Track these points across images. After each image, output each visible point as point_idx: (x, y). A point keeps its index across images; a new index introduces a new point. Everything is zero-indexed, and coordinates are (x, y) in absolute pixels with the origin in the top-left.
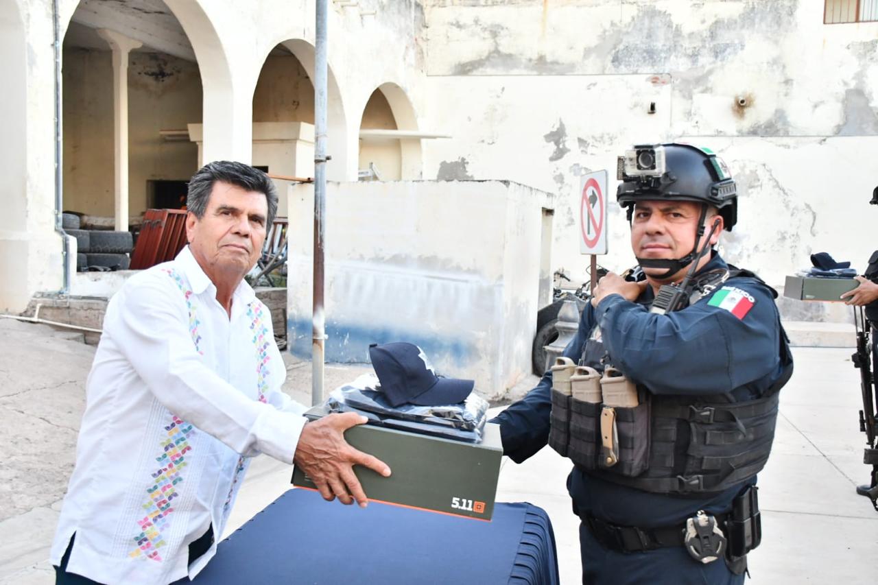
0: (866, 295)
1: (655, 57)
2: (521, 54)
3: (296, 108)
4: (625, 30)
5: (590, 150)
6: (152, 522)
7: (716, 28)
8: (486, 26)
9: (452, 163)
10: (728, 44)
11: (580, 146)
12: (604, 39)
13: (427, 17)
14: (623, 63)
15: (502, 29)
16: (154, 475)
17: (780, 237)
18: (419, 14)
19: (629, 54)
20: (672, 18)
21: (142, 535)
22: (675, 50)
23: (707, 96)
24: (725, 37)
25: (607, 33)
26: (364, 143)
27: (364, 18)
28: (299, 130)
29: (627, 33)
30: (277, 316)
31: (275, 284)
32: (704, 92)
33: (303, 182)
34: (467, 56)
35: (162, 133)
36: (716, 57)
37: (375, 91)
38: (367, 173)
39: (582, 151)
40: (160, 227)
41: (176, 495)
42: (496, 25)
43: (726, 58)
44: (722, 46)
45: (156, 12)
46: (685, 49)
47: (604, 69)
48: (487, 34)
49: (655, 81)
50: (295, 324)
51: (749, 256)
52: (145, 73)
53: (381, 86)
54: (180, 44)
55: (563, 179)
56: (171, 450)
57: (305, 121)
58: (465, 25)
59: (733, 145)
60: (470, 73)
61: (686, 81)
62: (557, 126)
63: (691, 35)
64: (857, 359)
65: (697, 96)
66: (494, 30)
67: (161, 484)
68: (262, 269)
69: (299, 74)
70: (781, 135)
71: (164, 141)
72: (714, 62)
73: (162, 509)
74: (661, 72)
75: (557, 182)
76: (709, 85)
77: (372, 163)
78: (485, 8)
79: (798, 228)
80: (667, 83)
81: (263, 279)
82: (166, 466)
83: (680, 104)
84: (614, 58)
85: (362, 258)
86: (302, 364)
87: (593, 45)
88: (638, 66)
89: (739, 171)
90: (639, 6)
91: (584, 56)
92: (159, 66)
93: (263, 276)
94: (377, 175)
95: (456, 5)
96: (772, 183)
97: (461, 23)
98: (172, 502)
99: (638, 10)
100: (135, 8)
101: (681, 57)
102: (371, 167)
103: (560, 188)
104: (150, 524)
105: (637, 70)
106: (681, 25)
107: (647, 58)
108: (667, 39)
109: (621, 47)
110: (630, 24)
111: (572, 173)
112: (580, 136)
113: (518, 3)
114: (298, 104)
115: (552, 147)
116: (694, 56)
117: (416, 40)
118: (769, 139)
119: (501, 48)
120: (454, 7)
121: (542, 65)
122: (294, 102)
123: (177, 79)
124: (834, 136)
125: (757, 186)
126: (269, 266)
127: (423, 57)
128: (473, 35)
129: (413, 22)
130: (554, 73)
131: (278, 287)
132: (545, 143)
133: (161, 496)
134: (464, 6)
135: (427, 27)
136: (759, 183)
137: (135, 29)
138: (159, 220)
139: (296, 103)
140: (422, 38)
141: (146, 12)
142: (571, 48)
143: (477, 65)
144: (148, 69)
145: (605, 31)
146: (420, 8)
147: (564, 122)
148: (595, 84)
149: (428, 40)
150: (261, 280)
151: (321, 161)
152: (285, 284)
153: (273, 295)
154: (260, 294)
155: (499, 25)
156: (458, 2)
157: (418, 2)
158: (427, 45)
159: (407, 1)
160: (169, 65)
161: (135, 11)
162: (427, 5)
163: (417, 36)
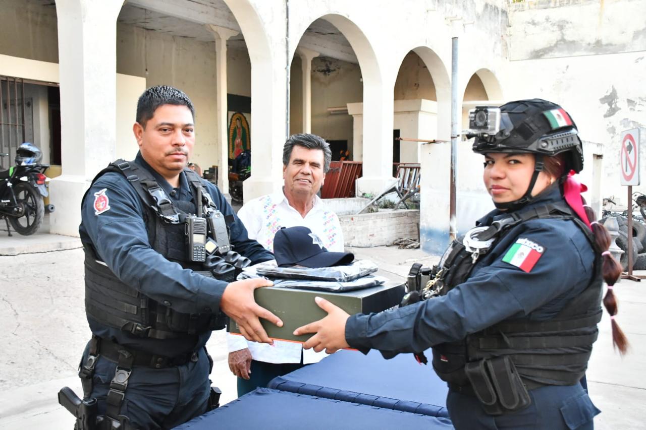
2: (582, 40)
3: (417, 89)
5: (637, 107)
8: (554, 22)
11: (629, 105)
13: (510, 18)
15: (567, 23)
18: (504, 18)
26: (465, 110)
27: (466, 26)
28: (420, 105)
30: (412, 227)
31: (409, 207)
33: (430, 143)
34: (540, 44)
35: (330, 109)
37: (473, 75)
39: (631, 109)
40: (339, 172)
42: (562, 21)
45: (329, 34)
48: (556, 28)
50: (425, 231)
52: (319, 71)
53: (477, 71)
54: (342, 51)
55: (615, 130)
57: (424, 98)
58: (538, 22)
60: (543, 57)
62: (611, 91)
66: (561, 24)
68: (401, 198)
69: (419, 65)
71: (330, 114)
75: (610, 133)
78: (555, 9)
81: (402, 205)
86: (430, 257)
87: (641, 28)
91: (634, 37)
92: (327, 65)
93: (402, 202)
97: (536, 22)
100: (316, 32)
103: (612, 137)
111: (622, 126)
112: (629, 98)
113: (580, 3)
114: (418, 85)
115: (606, 107)
117: (502, 36)
119: (566, 37)
120: (531, 10)
121: (598, 47)
122: (416, 84)
123: (338, 73)
126: (405, 196)
127: (507, 48)
128: (545, 29)
129: (500, 24)
130: (608, 53)
131: (411, 209)
132: (601, 105)
134: (538, 9)
135: (510, 26)
137: (315, 45)
138: (338, 168)
140: (507, 35)
141: (323, 34)
142: (623, 33)
143: (547, 51)
144: (319, 68)
146: (505, 15)
147: (616, 88)
148: (642, 58)
149: (511, 35)
150: (400, 205)
151: (454, 137)
152: (418, 207)
153: (409, 214)
154: (401, 213)
155: (565, 21)
156: (534, 6)
157: (504, 9)
158: (510, 39)
159: (496, 10)
160: (332, 65)
161: (317, 34)
162: (510, 11)
163: (503, 34)
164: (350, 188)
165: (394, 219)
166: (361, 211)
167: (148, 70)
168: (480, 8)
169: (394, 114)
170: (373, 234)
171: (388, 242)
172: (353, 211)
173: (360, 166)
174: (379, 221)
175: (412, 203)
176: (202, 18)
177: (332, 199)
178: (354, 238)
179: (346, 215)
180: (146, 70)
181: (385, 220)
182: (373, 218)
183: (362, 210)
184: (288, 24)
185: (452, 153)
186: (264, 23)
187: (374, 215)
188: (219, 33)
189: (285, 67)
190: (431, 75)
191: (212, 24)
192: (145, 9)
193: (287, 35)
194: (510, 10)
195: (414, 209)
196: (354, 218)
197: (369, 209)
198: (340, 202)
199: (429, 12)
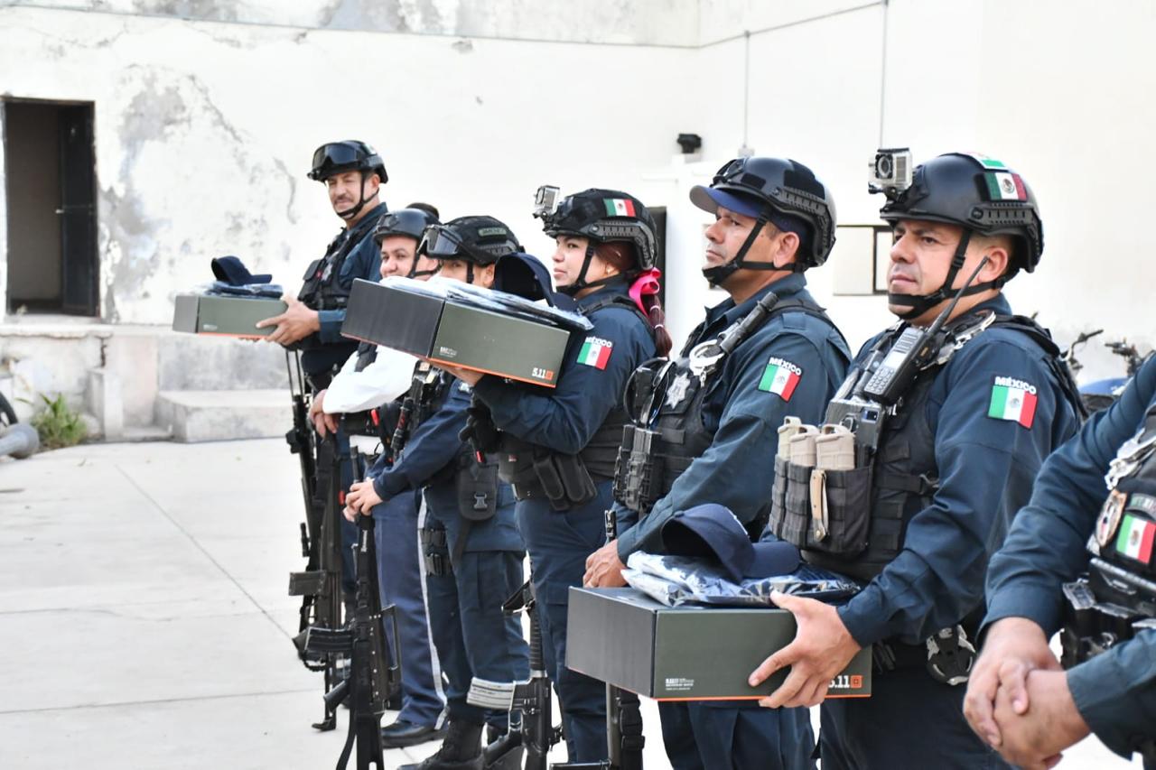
0: (295, 327)
17: (229, 224)
51: (171, 262)
59: (128, 32)
64: (294, 440)
70: (223, 18)
79: (264, 206)
89: (145, 88)
96: (210, 116)
118: (200, 25)
124: (319, 29)
125: (182, 121)
136: (185, 115)
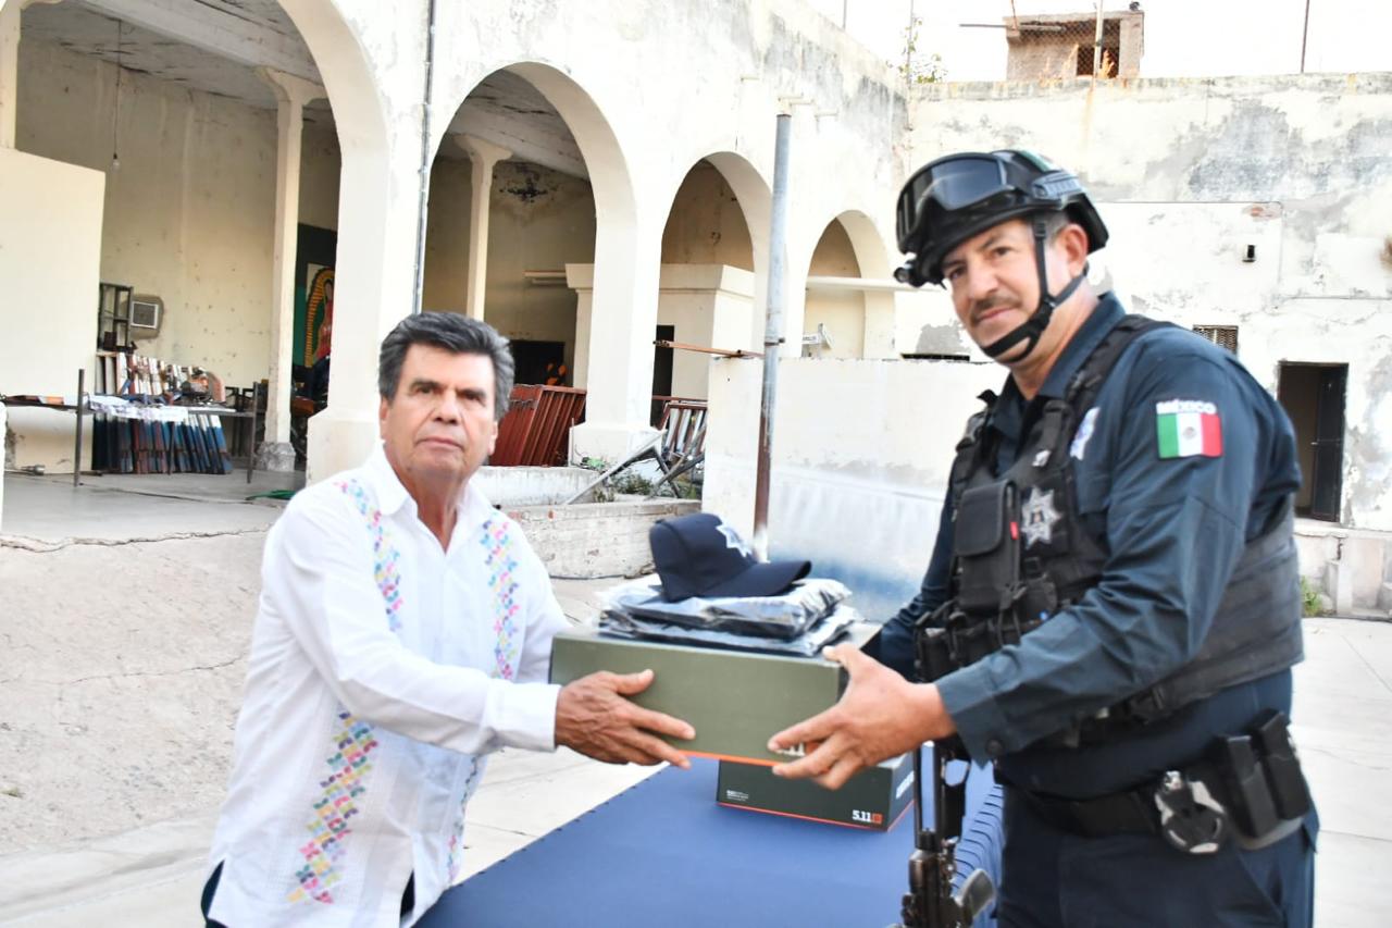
1: (1258, 176)
3: (717, 242)
4: (1211, 136)
6: (321, 849)
7: (1359, 133)
8: (998, 129)
9: (939, 327)
10: (1377, 158)
12: (1178, 149)
13: (911, 113)
14: (1206, 186)
15: (1023, 133)
16: (324, 784)
18: (899, 111)
19: (1217, 172)
20: (1288, 119)
21: (307, 868)
22: (1290, 168)
23: (1340, 237)
24: (1372, 147)
25: (1183, 141)
26: (811, 294)
27: (821, 119)
28: (719, 278)
29: (1215, 141)
31: (682, 494)
32: (1335, 230)
33: (730, 356)
35: (528, 274)
36: (1357, 177)
37: (832, 223)
38: (814, 338)
40: (532, 409)
41: (354, 811)
42: (1013, 128)
43: (1373, 180)
44: (1367, 161)
45: (534, 112)
46: (1307, 165)
47: (1176, 193)
48: (1000, 140)
49: (1256, 212)
52: (511, 191)
53: (840, 215)
54: (561, 153)
56: (347, 747)
57: (729, 264)
58: (967, 127)
59: (1380, 312)
61: (1306, 214)
62: (1101, 277)
63: (1317, 144)
65: (1325, 238)
66: (1010, 134)
67: (333, 796)
68: (665, 473)
69: (721, 195)
71: (530, 285)
72: (1353, 186)
73: (336, 830)
74: (1267, 200)
76: (1344, 220)
77: (821, 325)
78: (999, 102)
80: (1276, 217)
81: (666, 487)
82: (341, 770)
83: (1295, 249)
84: (1192, 178)
85: (807, 463)
87: (1160, 158)
88: (1230, 190)
90: (1234, 101)
91: (1147, 173)
92: (529, 181)
93: (666, 482)
94: (828, 342)
95: (955, 98)
97: (961, 124)
98: (350, 822)
99: (1234, 106)
100: (506, 107)
101: (1299, 177)
102: (820, 331)
104: (317, 852)
105: (1229, 196)
106: (1301, 129)
107: (1245, 178)
108: (1279, 150)
109: (1204, 161)
110: (1220, 126)
112: (1135, 293)
114: (719, 237)
116: (1321, 176)
117: (894, 148)
120: (952, 101)
122: (714, 234)
123: (552, 199)
126: (675, 467)
127: (903, 173)
128: (979, 141)
129: (890, 120)
131: (686, 498)
133: (334, 813)
134: (968, 99)
135: (911, 129)
137: (504, 133)
138: (530, 399)
139: (716, 235)
140: (903, 146)
141: (520, 112)
142: (1127, 163)
144: (513, 185)
145: (1180, 138)
146: (901, 104)
147: (1111, 272)
148: (1161, 217)
149: (911, 148)
150: (663, 488)
151: (772, 344)
152: (699, 494)
153: (680, 510)
154: (662, 506)
155: (1017, 128)
156: (958, 94)
157: (899, 93)
158: (910, 156)
159: (884, 93)
160: (542, 180)
161: (508, 110)
162: (911, 98)
163: (895, 143)
164: (557, 446)
165: (645, 518)
166: (575, 497)
167: (119, 156)
168: (851, 85)
169: (660, 293)
170: (597, 551)
171: (630, 568)
172: (558, 496)
173: (581, 397)
174: (610, 521)
175: (689, 485)
176: (248, 53)
177: (512, 468)
178: (553, 556)
179: (542, 504)
180: (115, 157)
181: (624, 520)
182: (598, 515)
183: (578, 495)
184: (429, 73)
185: (765, 379)
186: (375, 67)
187: (601, 509)
188: (287, 88)
189: (419, 168)
190: (745, 214)
191: (272, 67)
192: (120, 21)
193: (427, 99)
194: (912, 96)
195: (691, 498)
196: (555, 513)
197: (595, 493)
198: (531, 475)
199: (745, 81)
